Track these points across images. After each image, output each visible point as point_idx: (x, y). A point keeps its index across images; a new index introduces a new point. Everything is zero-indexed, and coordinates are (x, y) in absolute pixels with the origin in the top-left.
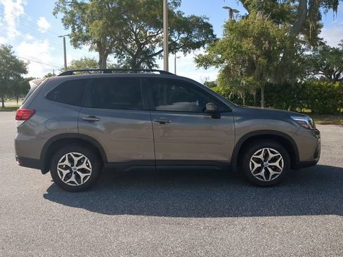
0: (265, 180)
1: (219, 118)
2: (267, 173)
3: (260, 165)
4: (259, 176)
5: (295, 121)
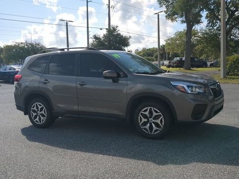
0: (149, 133)
2: (151, 127)
3: (146, 120)
4: (145, 129)
5: (172, 85)
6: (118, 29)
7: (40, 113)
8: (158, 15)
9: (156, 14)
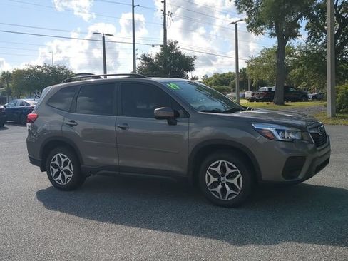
1: (175, 124)
2: (224, 190)
4: (215, 192)
5: (255, 129)
6: (178, 45)
7: (64, 169)
8: (236, 25)
9: (233, 23)
